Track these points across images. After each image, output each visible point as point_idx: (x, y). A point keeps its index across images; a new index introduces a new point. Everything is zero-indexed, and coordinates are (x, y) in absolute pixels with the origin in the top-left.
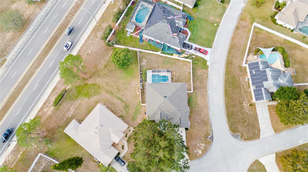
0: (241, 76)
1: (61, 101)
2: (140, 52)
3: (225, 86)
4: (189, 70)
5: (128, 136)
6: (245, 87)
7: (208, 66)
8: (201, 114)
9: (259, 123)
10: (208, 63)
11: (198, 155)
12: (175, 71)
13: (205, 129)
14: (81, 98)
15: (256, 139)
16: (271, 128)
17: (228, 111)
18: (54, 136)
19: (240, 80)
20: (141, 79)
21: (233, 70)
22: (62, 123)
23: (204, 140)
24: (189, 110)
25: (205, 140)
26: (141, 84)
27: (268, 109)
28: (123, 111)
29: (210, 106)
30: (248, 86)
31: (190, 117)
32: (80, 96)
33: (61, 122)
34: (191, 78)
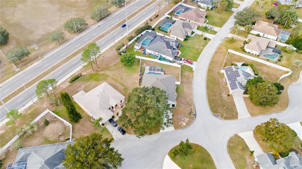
0: (220, 78)
2: (142, 60)
3: (207, 83)
4: (179, 72)
5: (123, 107)
7: (193, 71)
8: (186, 99)
9: (236, 108)
15: (234, 119)
17: (209, 98)
21: (213, 74)
23: (188, 116)
24: (177, 95)
26: (140, 76)
27: (244, 99)
29: (194, 95)
30: (225, 84)
32: (91, 80)
34: (179, 76)
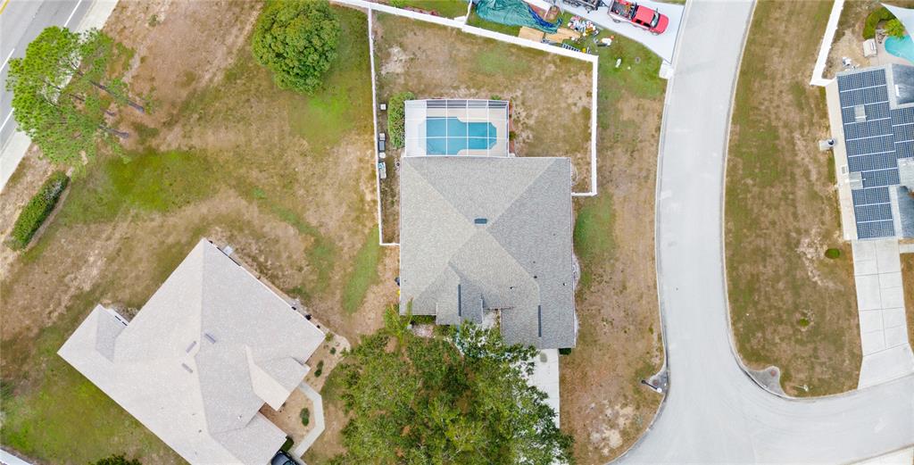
0: (802, 126)
1: (47, 224)
2: (380, 17)
3: (732, 171)
4: (585, 101)
5: (326, 372)
6: (814, 177)
7: (665, 81)
8: (625, 288)
9: (858, 326)
10: (666, 72)
11: (606, 451)
12: (523, 104)
13: (641, 346)
14: (132, 212)
15: (842, 392)
16: (905, 349)
17: (734, 274)
18: (26, 368)
19: (794, 145)
20: (382, 135)
21: (766, 103)
22: (56, 314)
23: (630, 393)
24: (578, 270)
25: (638, 391)
26: (383, 155)
27: (903, 270)
28: (305, 269)
29: (664, 256)
30: (825, 170)
31: (579, 297)
32: (128, 202)
33: (50, 313)
34: (590, 134)
